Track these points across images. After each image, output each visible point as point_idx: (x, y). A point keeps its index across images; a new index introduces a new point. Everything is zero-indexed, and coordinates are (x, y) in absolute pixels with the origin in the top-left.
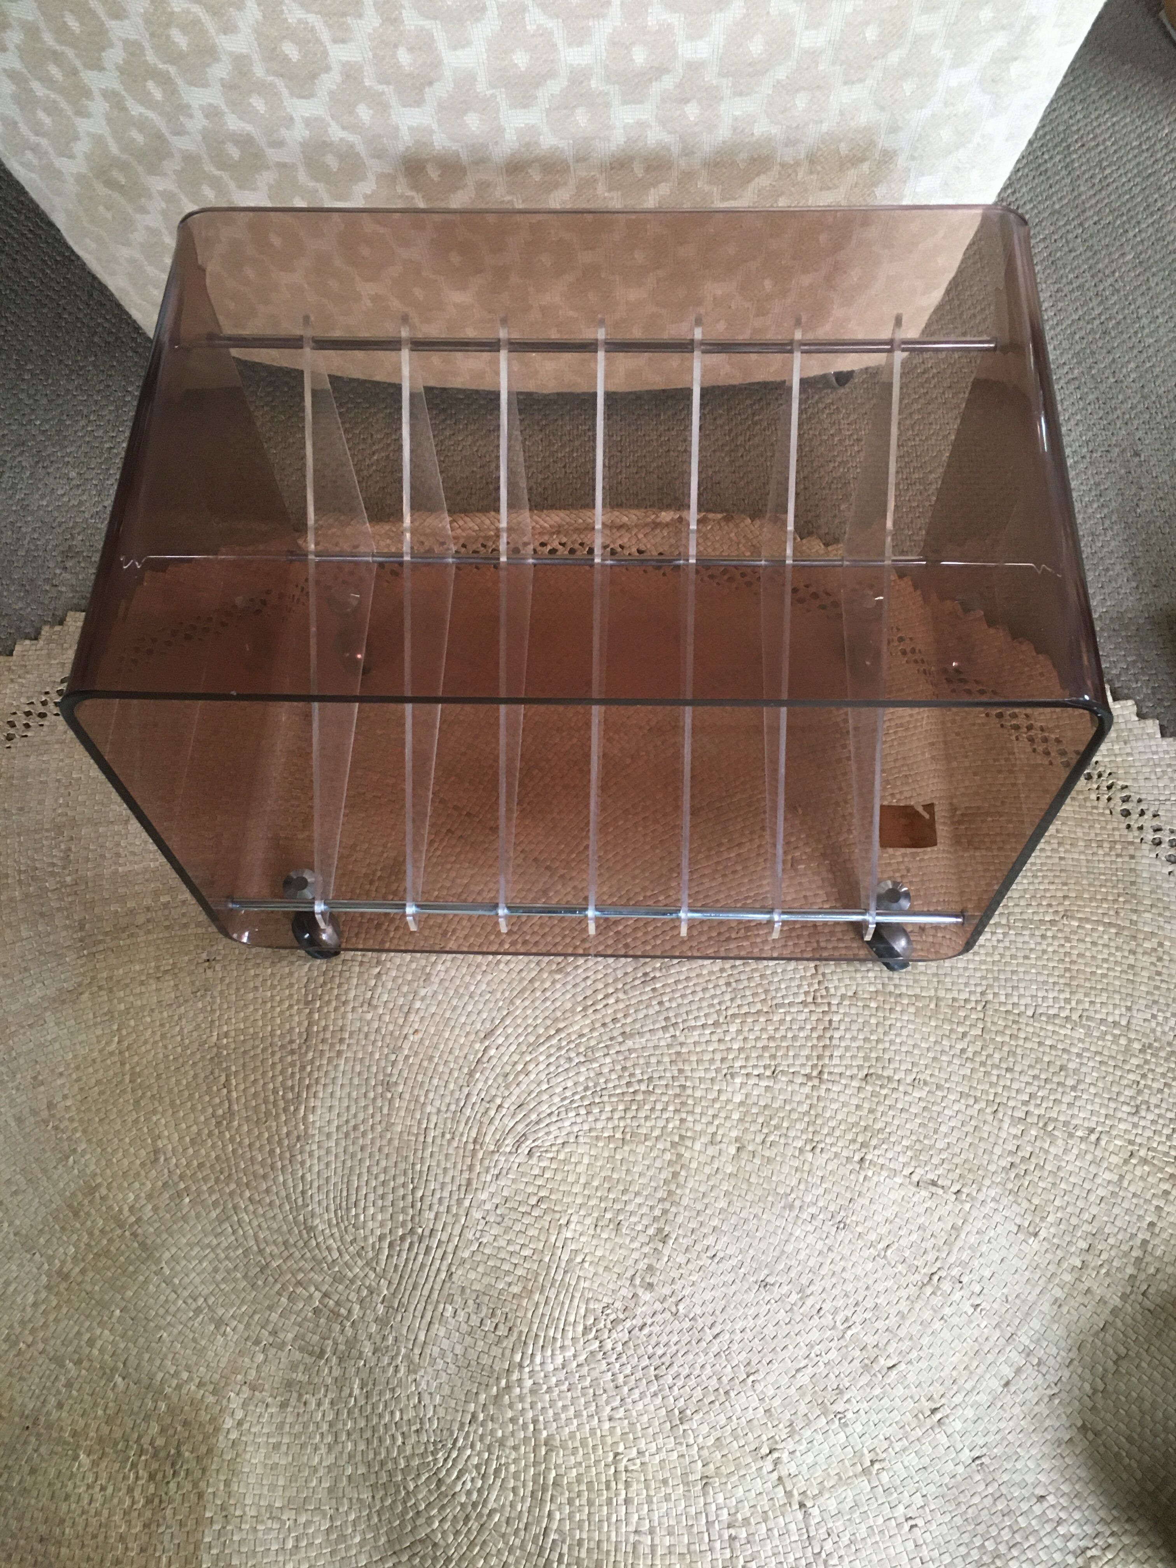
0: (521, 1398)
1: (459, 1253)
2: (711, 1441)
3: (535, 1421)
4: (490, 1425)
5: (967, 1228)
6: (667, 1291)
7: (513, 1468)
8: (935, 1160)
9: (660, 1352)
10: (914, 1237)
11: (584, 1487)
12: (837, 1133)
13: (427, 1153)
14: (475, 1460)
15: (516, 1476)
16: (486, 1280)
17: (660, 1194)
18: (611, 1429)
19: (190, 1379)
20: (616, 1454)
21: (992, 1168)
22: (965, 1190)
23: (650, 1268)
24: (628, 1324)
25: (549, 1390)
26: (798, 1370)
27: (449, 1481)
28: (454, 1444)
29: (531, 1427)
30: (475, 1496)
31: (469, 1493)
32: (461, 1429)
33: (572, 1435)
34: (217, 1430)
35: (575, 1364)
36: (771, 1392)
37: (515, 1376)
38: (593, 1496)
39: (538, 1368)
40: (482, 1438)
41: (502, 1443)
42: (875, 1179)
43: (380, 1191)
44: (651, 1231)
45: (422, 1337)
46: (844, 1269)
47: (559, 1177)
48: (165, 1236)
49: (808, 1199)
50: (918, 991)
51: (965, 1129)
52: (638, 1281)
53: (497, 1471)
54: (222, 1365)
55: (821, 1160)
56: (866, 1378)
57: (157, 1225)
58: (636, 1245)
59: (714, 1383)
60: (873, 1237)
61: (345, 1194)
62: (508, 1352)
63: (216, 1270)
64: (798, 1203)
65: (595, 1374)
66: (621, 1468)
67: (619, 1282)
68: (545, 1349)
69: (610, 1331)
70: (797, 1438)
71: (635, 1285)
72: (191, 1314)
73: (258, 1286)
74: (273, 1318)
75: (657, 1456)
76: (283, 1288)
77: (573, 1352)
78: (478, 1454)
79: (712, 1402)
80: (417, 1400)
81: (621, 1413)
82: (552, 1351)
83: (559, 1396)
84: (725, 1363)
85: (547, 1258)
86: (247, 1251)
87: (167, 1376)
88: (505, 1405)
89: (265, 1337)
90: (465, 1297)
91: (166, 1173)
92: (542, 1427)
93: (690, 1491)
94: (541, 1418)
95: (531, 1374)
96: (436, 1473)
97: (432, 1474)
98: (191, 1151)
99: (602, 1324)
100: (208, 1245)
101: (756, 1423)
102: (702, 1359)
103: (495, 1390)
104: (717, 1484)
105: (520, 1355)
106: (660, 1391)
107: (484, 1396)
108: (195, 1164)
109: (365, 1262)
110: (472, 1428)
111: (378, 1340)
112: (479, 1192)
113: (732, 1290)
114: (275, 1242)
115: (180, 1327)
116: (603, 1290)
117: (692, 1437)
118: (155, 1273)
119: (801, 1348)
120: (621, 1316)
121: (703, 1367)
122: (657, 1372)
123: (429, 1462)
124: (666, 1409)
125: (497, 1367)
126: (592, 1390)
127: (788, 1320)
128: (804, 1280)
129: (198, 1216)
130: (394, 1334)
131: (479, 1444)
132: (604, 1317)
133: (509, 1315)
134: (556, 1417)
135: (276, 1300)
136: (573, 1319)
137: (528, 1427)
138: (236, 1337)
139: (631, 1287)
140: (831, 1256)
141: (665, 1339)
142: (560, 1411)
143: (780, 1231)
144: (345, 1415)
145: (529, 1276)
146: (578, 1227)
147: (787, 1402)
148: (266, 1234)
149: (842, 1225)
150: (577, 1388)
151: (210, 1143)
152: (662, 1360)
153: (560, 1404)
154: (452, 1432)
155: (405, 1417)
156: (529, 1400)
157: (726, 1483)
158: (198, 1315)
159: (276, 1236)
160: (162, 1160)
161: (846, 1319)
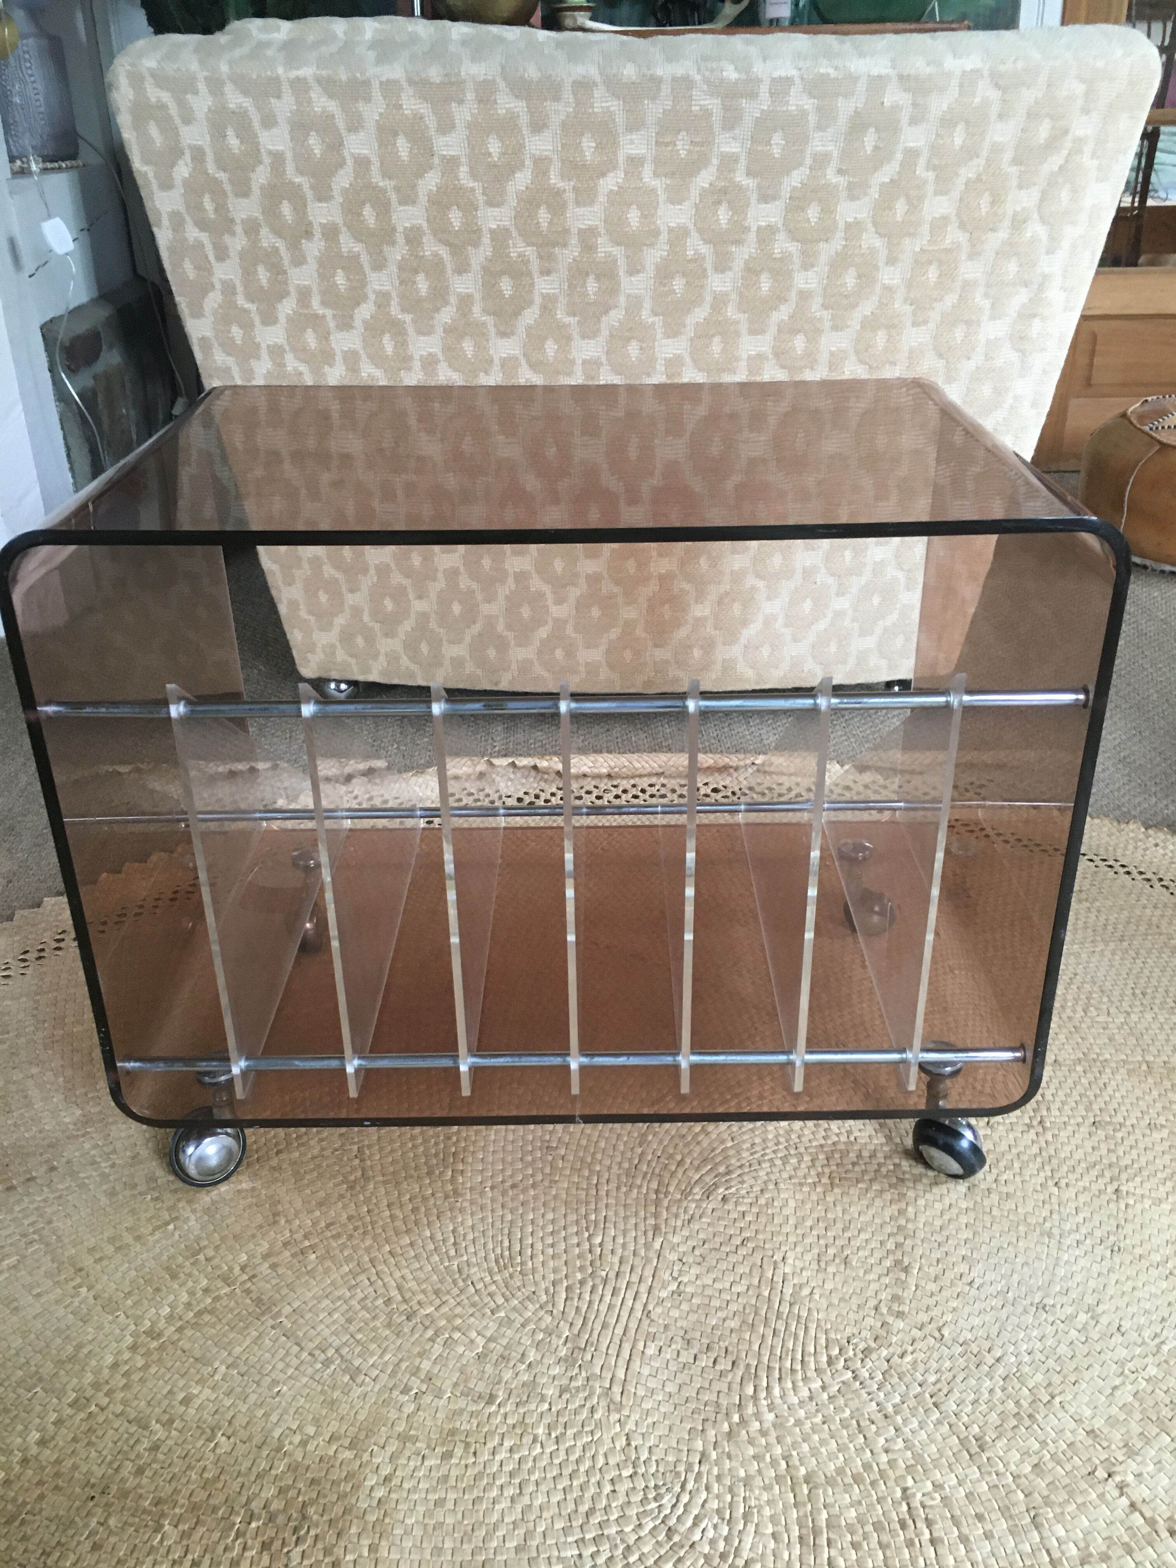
0: (763, 1433)
1: (655, 1292)
2: (1027, 1469)
3: (787, 1458)
4: (727, 1464)
6: (923, 1317)
7: (767, 1512)
9: (932, 1378)
11: (869, 1528)
12: (1079, 1170)
13: (601, 1205)
14: (714, 1505)
15: (773, 1519)
16: (693, 1317)
17: (888, 1229)
18: (892, 1463)
19: (318, 1434)
20: (905, 1490)
23: (895, 1298)
24: (884, 1352)
25: (798, 1423)
26: (1115, 1388)
27: (682, 1529)
28: (683, 1487)
29: (783, 1464)
30: (721, 1545)
31: (712, 1542)
32: (689, 1468)
33: (840, 1471)
34: (356, 1488)
35: (825, 1396)
36: (1088, 1413)
37: (750, 1409)
38: (885, 1538)
39: (778, 1401)
41: (747, 1482)
42: (1139, 1206)
43: (550, 1241)
44: (888, 1263)
45: (621, 1374)
46: (1134, 1289)
47: (763, 1219)
48: (284, 1291)
49: (1067, 1227)
50: (1124, 1057)
52: (884, 1310)
53: (746, 1516)
54: (361, 1417)
55: (1071, 1193)
57: (274, 1282)
58: (871, 1277)
59: (1011, 1405)
60: (1156, 1257)
61: (506, 1244)
62: (736, 1387)
63: (349, 1321)
64: (1056, 1231)
65: (855, 1404)
66: (916, 1503)
67: (861, 1313)
68: (783, 1382)
69: (862, 1361)
70: (1139, 1459)
71: (882, 1314)
72: (319, 1366)
73: (405, 1334)
74: (426, 1365)
75: (961, 1489)
76: (436, 1334)
77: (820, 1383)
78: (718, 1497)
79: (1015, 1427)
80: (624, 1443)
81: (900, 1444)
82: (793, 1383)
83: (812, 1429)
84: (1019, 1386)
85: (766, 1294)
86: (388, 1301)
87: (287, 1431)
88: (743, 1441)
89: (416, 1385)
90: (670, 1334)
91: (287, 1234)
92: (798, 1463)
93: (1017, 1526)
94: (794, 1453)
95: (771, 1407)
96: (663, 1522)
97: (657, 1522)
98: (318, 1213)
99: (851, 1353)
100: (339, 1298)
101: (1079, 1445)
102: (988, 1383)
103: (726, 1427)
104: (1051, 1515)
105: (752, 1388)
106: (944, 1418)
107: (714, 1433)
108: (323, 1224)
109: (538, 1306)
110: (705, 1468)
111: (565, 1382)
112: (670, 1236)
113: (1004, 1314)
114: (424, 1291)
115: (305, 1380)
116: (843, 1320)
117: (1001, 1465)
118: (273, 1327)
119: (1109, 1366)
120: (873, 1345)
121: (991, 1391)
122: (934, 1400)
123: (652, 1510)
124: (958, 1437)
125: (724, 1402)
126: (854, 1422)
127: (1084, 1339)
128: (1090, 1300)
129: (327, 1271)
130: (584, 1374)
131: (716, 1485)
132: (851, 1347)
133: (730, 1349)
134: (814, 1451)
135: (428, 1347)
136: (813, 1351)
137: (779, 1464)
138: (377, 1387)
139: (877, 1317)
140: (1113, 1277)
141: (934, 1366)
142: (818, 1445)
143: (1044, 1257)
144: (530, 1464)
145: (747, 1311)
146: (797, 1263)
147: (1112, 1421)
148: (412, 1284)
149: (1116, 1249)
150: (835, 1420)
151: (340, 1205)
152: (938, 1386)
153: (816, 1437)
154: (678, 1474)
155: (612, 1462)
156: (773, 1434)
157: (1062, 1513)
158: (328, 1367)
159: (424, 1286)
160: (283, 1222)
161: (1156, 1335)
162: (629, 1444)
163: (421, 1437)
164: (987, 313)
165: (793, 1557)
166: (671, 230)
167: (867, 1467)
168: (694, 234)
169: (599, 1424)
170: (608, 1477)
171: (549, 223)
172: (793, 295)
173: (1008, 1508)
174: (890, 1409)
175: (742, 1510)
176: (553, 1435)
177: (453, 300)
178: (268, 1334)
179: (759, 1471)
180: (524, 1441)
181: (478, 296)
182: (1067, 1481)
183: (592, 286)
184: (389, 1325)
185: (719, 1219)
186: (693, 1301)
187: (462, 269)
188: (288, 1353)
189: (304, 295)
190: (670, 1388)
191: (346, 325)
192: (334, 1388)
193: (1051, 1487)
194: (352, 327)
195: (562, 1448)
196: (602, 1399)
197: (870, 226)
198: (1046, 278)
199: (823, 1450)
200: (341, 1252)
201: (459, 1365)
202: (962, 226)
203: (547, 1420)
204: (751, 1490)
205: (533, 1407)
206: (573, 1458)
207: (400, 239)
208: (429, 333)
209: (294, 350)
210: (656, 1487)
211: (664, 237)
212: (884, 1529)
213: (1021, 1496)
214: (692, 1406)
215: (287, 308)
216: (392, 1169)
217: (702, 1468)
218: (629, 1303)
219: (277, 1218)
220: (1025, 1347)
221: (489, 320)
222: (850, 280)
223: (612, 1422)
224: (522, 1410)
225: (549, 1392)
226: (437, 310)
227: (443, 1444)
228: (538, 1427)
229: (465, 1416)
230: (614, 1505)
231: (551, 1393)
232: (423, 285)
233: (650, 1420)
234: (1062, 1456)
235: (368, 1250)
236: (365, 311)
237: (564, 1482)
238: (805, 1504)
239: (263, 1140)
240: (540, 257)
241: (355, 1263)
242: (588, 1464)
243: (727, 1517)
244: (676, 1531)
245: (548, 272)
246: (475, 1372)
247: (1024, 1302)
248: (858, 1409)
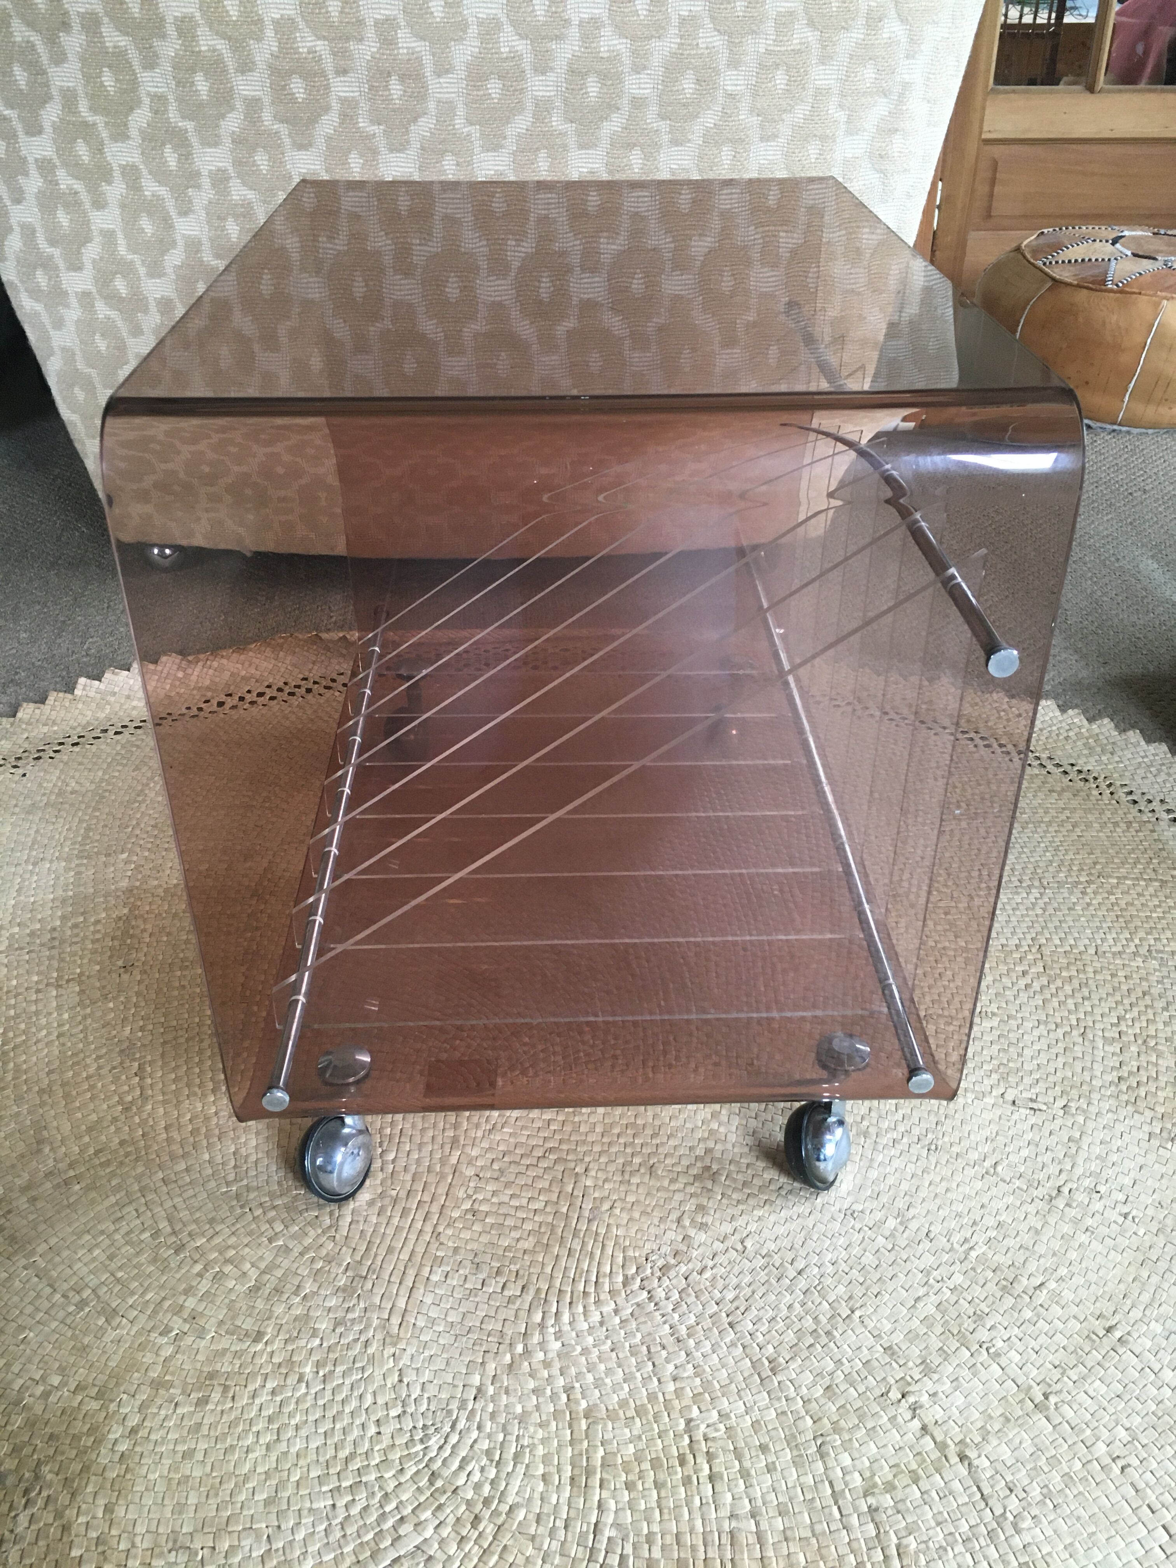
0: (547, 1364)
1: (448, 1212)
2: (819, 1392)
3: (568, 1390)
4: (504, 1400)
5: (1086, 1140)
6: (727, 1228)
7: (540, 1451)
8: (1027, 1081)
9: (730, 1296)
10: (1025, 1153)
11: (646, 1465)
14: (485, 1445)
15: (546, 1459)
16: (485, 1239)
17: (700, 1135)
18: (678, 1392)
19: (63, 1384)
20: (688, 1422)
21: (1097, 1083)
22: (1072, 1104)
23: (700, 1208)
24: (683, 1269)
25: (585, 1351)
26: (918, 1299)
27: (447, 1473)
28: (453, 1427)
29: (564, 1397)
30: (487, 1489)
31: (477, 1486)
32: (462, 1406)
33: (623, 1404)
34: (98, 1442)
35: (617, 1320)
36: (887, 1326)
37: (536, 1338)
38: (662, 1475)
39: (567, 1328)
40: (493, 1416)
41: (522, 1419)
44: (695, 1170)
45: (401, 1303)
46: (947, 1190)
47: (568, 1128)
48: (42, 1227)
51: (1054, 1051)
52: (687, 1222)
53: (517, 1457)
54: (113, 1364)
56: (1009, 1301)
57: (31, 1217)
58: (678, 1186)
59: (809, 1322)
60: (974, 1156)
62: (523, 1314)
63: (111, 1258)
64: (873, 1130)
65: (647, 1328)
66: (699, 1436)
67: (662, 1226)
68: (574, 1305)
69: (660, 1279)
70: (936, 1377)
71: (684, 1227)
72: (72, 1308)
73: (172, 1269)
74: (191, 1303)
75: (747, 1417)
76: (205, 1269)
77: (613, 1306)
78: (489, 1436)
79: (811, 1345)
80: (396, 1379)
81: (690, 1370)
82: (584, 1307)
83: (599, 1357)
84: (819, 1300)
85: (564, 1210)
86: (156, 1234)
87: (29, 1382)
88: (524, 1374)
89: (177, 1325)
90: (459, 1258)
91: (51, 1163)
92: (579, 1396)
93: (801, 1456)
94: (577, 1385)
95: (558, 1335)
96: (427, 1466)
97: (421, 1467)
98: (87, 1139)
99: (649, 1271)
100: (102, 1232)
101: (876, 1364)
102: (788, 1298)
103: (508, 1358)
104: (839, 1442)
105: (541, 1314)
106: (738, 1339)
107: (494, 1366)
108: (91, 1151)
109: (320, 1231)
110: (479, 1405)
111: (340, 1314)
112: (468, 1150)
113: (810, 1222)
114: (196, 1221)
115: (54, 1324)
116: (643, 1235)
117: (792, 1389)
118: (25, 1268)
119: (914, 1275)
120: (673, 1261)
121: (790, 1307)
122: (730, 1319)
123: (417, 1453)
124: (750, 1360)
125: (509, 1332)
126: (644, 1348)
127: (890, 1247)
128: (901, 1204)
129: (92, 1202)
130: (362, 1305)
131: (489, 1423)
132: (649, 1265)
133: (521, 1272)
134: (598, 1384)
135: (194, 1284)
136: (608, 1271)
137: (559, 1398)
138: (135, 1329)
139: (679, 1230)
140: (927, 1178)
141: (735, 1281)
142: (603, 1375)
143: (857, 1159)
144: (292, 1406)
145: (543, 1230)
146: (600, 1174)
147: (912, 1336)
148: (184, 1214)
149: (933, 1147)
150: (624, 1347)
151: (113, 1128)
152: (735, 1304)
153: (602, 1367)
154: (449, 1412)
155: (381, 1401)
156: (557, 1365)
157: (850, 1440)
158: (82, 1310)
159: (198, 1215)
160: (47, 1150)
161: (966, 1240)
162: (401, 1381)
163: (176, 1382)
164: (843, 127)
165: (561, 1501)
166: (480, 24)
167: (652, 1397)
168: (508, 28)
169: (372, 1360)
170: (374, 1418)
171: (341, 12)
172: (625, 101)
173: (795, 1437)
174: (683, 1330)
175: (513, 1450)
176: (321, 1373)
177: (239, 105)
178: (19, 1276)
179: (538, 1407)
180: (289, 1381)
181: (266, 100)
182: (859, 1404)
183: (396, 88)
184: (154, 1260)
185: (523, 1128)
186: (487, 1220)
187: (246, 67)
188: (38, 1296)
189: (69, 99)
190: (453, 1317)
191: (121, 134)
192: (85, 1333)
193: (841, 1410)
194: (128, 137)
195: (329, 1387)
196: (379, 1331)
197: (707, 21)
198: (906, 86)
199: (608, 1381)
200: (109, 1181)
201: (227, 1301)
202: (811, 24)
203: (315, 1358)
204: (526, 1428)
205: (303, 1343)
206: (339, 1398)
207: (171, 30)
208: (216, 144)
209: (66, 165)
210: (425, 1427)
211: (473, 30)
212: (662, 1466)
213: (809, 1421)
214: (474, 1336)
215: (51, 114)
216: (174, 1087)
217: (476, 1406)
218: (419, 1225)
219: (41, 1146)
220: (829, 1256)
221: (283, 129)
222: (688, 85)
223: (386, 1356)
224: (290, 1348)
225: (323, 1326)
226: (223, 116)
227: (199, 1389)
228: (306, 1365)
229: (228, 1357)
230: (376, 1448)
231: (324, 1327)
232: (202, 85)
233: (427, 1353)
234: (856, 1376)
235: (138, 1178)
236: (140, 118)
237: (327, 1425)
238: (581, 1441)
239: (34, 1059)
240: (334, 54)
241: (123, 1193)
242: (354, 1403)
243: (497, 1458)
244: (440, 1475)
245: (344, 72)
246: (244, 1308)
247: (833, 1209)
248: (649, 1334)
